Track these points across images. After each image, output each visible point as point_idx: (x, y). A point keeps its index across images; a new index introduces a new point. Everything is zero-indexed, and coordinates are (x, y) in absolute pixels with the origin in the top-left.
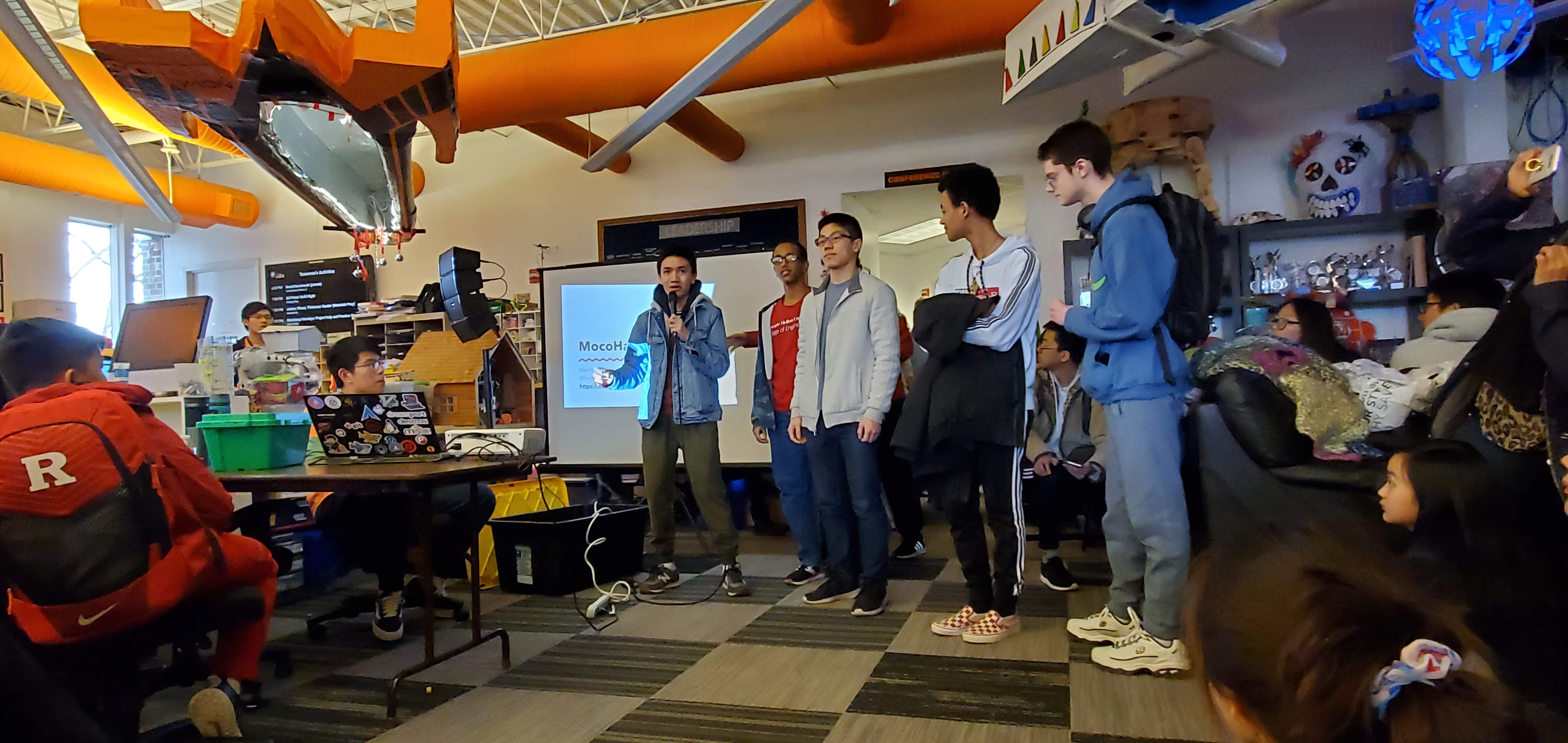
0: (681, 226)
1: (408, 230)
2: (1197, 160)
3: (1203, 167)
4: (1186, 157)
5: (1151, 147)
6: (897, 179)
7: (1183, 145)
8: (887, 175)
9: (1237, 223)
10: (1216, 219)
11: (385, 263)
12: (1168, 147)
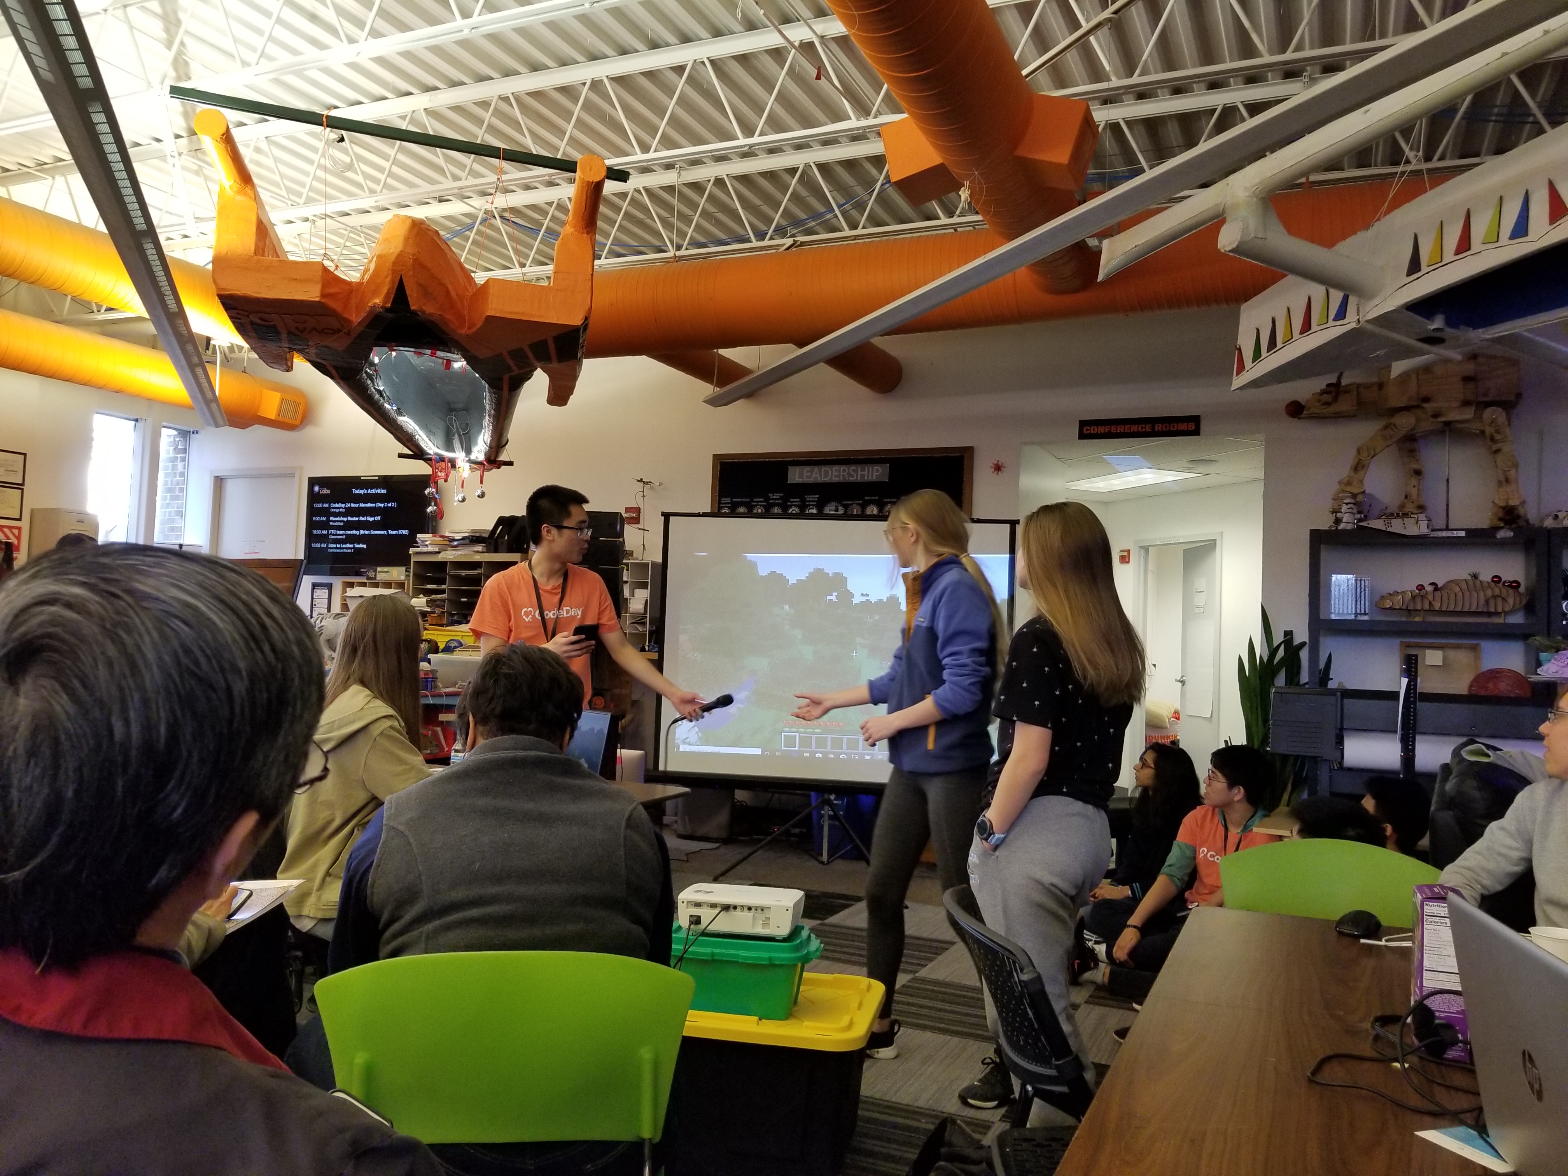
0: (816, 469)
1: (493, 460)
2: (1498, 437)
3: (1506, 448)
4: (1483, 432)
5: (1435, 416)
6: (1093, 430)
7: (1478, 417)
8: (1083, 424)
9: (1549, 523)
10: (1519, 517)
11: (464, 500)
12: (1458, 418)
